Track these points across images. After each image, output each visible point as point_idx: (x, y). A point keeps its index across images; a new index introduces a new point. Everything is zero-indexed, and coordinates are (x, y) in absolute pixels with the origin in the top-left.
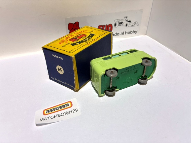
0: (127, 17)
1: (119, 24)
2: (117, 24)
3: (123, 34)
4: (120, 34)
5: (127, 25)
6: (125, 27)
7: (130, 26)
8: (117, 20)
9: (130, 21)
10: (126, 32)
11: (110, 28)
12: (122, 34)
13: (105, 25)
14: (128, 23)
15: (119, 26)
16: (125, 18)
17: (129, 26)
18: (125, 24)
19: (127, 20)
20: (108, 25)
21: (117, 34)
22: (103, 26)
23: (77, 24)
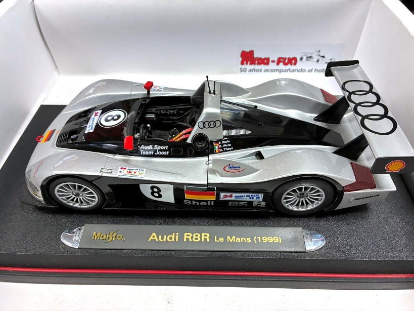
0: (319, 51)
1: (307, 58)
2: (305, 58)
3: (312, 71)
4: (307, 70)
5: (318, 61)
6: (316, 63)
7: (323, 62)
8: (304, 53)
9: (323, 57)
10: (315, 70)
11: (293, 62)
12: (310, 71)
13: (287, 57)
14: (321, 59)
15: (307, 61)
16: (316, 51)
17: (321, 63)
18: (316, 60)
19: (319, 54)
20: (291, 57)
21: (302, 70)
22: (285, 59)
23: (252, 52)
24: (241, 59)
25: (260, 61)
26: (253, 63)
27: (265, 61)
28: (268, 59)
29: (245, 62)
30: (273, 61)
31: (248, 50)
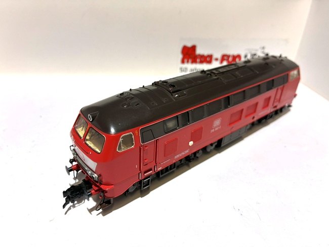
22: (228, 56)
23: (194, 48)
24: (180, 56)
25: (202, 59)
26: (194, 61)
27: (208, 59)
28: (211, 57)
29: (186, 60)
30: (217, 59)
31: (189, 45)
